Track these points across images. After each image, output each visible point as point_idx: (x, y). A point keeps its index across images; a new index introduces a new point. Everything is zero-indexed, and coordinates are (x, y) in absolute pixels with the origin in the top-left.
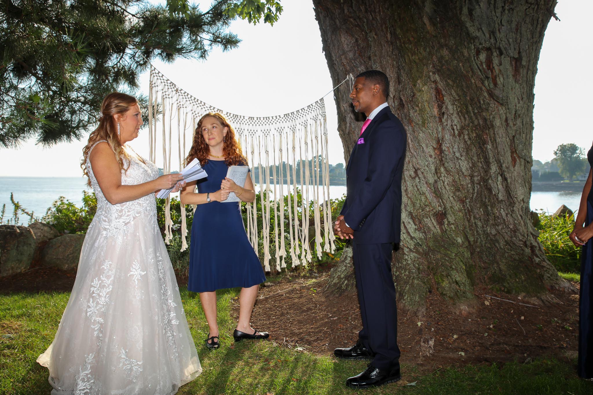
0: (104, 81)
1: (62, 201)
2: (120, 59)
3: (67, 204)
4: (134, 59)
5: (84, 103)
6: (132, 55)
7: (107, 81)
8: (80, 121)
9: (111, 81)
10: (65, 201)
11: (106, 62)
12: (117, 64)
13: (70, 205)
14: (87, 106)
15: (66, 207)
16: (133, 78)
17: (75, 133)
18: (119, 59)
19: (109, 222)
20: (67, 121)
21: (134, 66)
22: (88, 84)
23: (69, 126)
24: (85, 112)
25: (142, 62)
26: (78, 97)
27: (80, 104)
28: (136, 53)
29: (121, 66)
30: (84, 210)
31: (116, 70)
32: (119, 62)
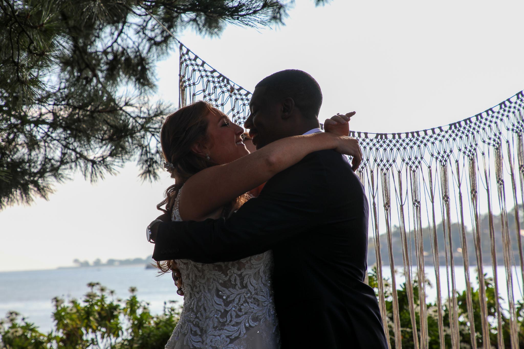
0: (89, 81)
1: (12, 320)
2: (119, 35)
3: (22, 328)
4: (144, 33)
5: (54, 125)
6: (139, 26)
7: (95, 80)
8: (47, 160)
9: (102, 80)
10: (19, 322)
11: (92, 43)
12: (112, 46)
13: (28, 327)
14: (60, 130)
15: (20, 332)
16: (144, 70)
17: (36, 184)
18: (115, 36)
19: (201, 336)
20: (22, 161)
21: (145, 46)
22: (59, 89)
23: (24, 172)
24: (55, 142)
25: (159, 39)
26: (41, 115)
27: (45, 127)
28: (147, 22)
29: (120, 49)
30: (55, 338)
31: (110, 57)
32: (116, 41)
